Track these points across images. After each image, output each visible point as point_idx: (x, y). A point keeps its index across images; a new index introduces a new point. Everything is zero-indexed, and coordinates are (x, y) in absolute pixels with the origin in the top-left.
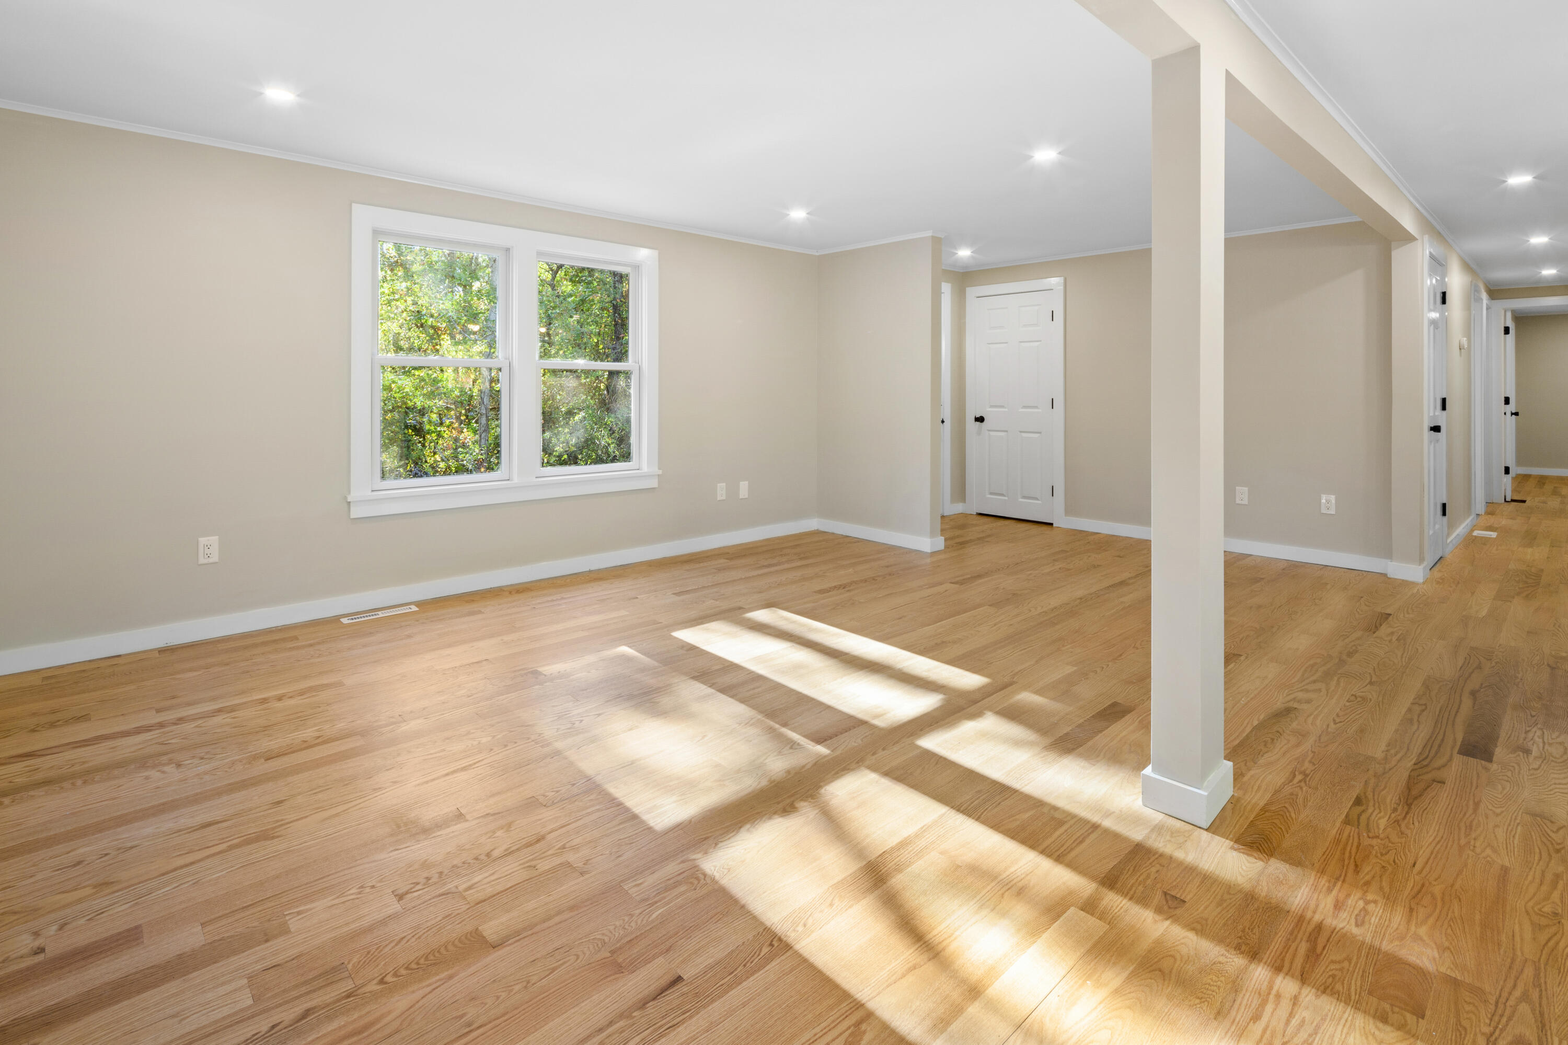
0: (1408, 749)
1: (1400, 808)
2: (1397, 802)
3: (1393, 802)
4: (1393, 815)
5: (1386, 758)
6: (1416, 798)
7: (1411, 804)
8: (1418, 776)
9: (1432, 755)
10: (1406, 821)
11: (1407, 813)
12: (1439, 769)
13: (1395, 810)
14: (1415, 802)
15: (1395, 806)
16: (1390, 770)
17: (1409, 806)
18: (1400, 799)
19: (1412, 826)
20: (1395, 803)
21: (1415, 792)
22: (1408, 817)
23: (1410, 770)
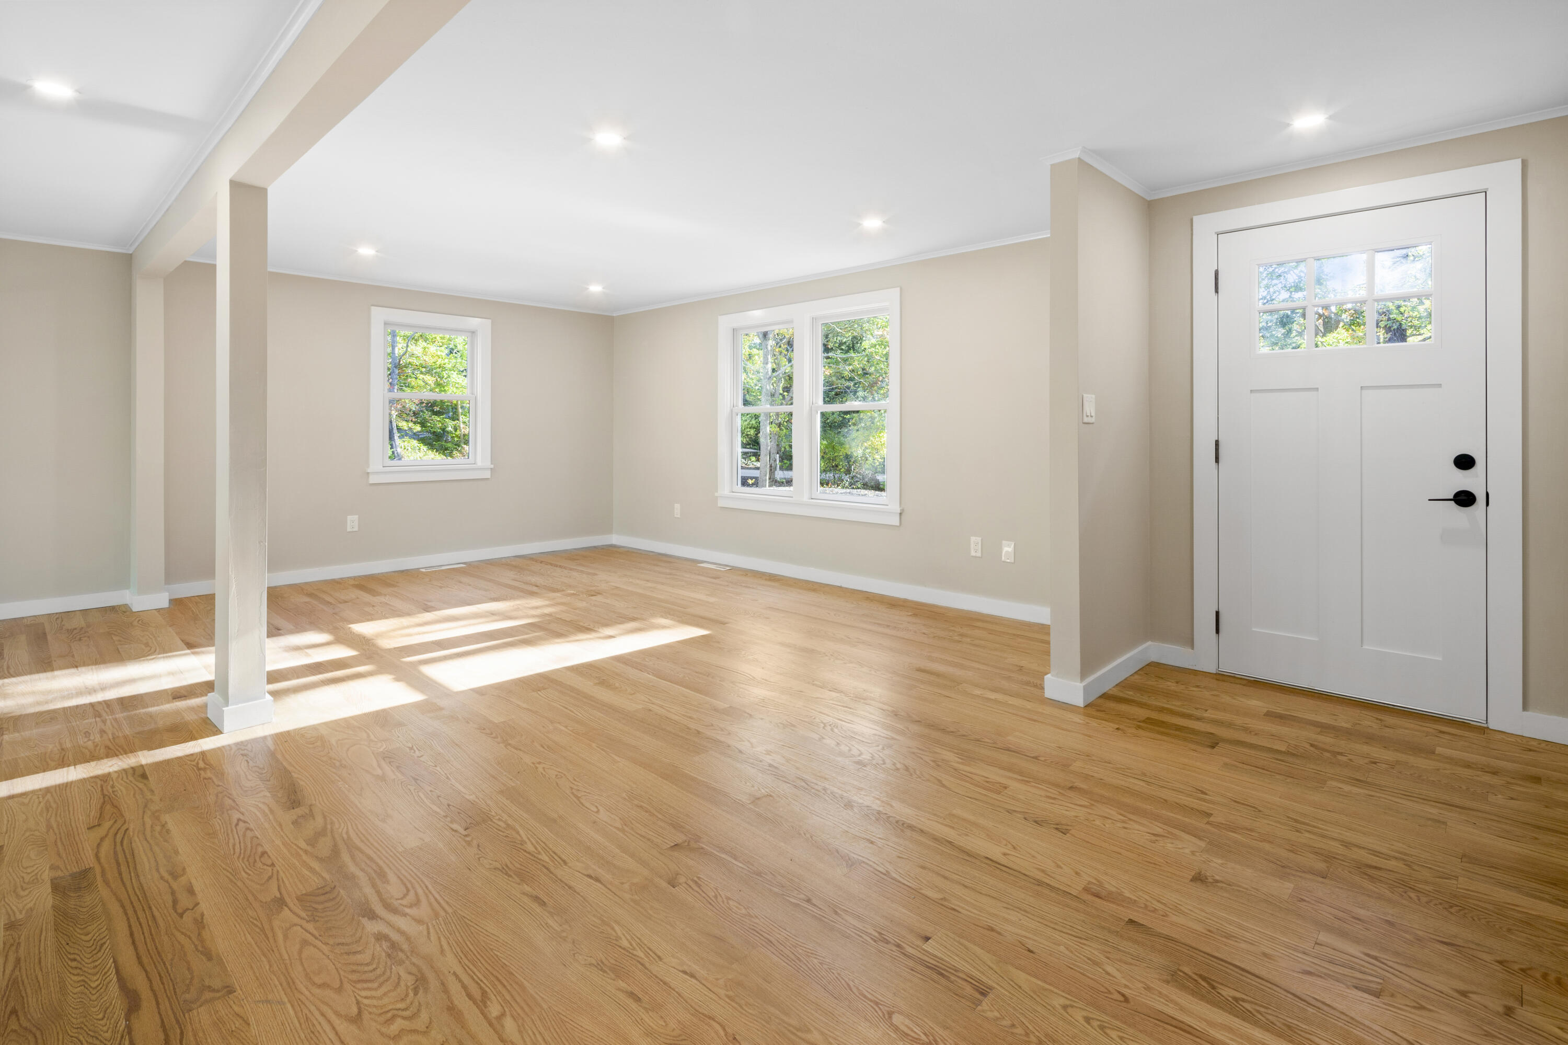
0: (146, 839)
1: (111, 790)
2: (116, 793)
3: (119, 792)
4: (111, 783)
5: (158, 818)
6: (104, 803)
7: (104, 797)
8: (116, 820)
9: (119, 848)
10: (99, 786)
11: (102, 790)
12: (102, 839)
13: (113, 787)
14: (102, 800)
15: (114, 789)
16: (144, 812)
17: (104, 796)
18: (116, 796)
19: (93, 785)
20: (117, 791)
21: (108, 807)
22: (100, 789)
23: (127, 821)
